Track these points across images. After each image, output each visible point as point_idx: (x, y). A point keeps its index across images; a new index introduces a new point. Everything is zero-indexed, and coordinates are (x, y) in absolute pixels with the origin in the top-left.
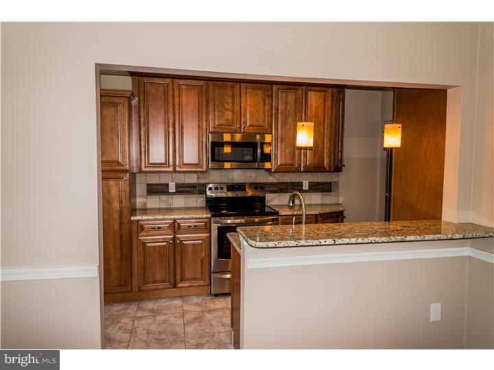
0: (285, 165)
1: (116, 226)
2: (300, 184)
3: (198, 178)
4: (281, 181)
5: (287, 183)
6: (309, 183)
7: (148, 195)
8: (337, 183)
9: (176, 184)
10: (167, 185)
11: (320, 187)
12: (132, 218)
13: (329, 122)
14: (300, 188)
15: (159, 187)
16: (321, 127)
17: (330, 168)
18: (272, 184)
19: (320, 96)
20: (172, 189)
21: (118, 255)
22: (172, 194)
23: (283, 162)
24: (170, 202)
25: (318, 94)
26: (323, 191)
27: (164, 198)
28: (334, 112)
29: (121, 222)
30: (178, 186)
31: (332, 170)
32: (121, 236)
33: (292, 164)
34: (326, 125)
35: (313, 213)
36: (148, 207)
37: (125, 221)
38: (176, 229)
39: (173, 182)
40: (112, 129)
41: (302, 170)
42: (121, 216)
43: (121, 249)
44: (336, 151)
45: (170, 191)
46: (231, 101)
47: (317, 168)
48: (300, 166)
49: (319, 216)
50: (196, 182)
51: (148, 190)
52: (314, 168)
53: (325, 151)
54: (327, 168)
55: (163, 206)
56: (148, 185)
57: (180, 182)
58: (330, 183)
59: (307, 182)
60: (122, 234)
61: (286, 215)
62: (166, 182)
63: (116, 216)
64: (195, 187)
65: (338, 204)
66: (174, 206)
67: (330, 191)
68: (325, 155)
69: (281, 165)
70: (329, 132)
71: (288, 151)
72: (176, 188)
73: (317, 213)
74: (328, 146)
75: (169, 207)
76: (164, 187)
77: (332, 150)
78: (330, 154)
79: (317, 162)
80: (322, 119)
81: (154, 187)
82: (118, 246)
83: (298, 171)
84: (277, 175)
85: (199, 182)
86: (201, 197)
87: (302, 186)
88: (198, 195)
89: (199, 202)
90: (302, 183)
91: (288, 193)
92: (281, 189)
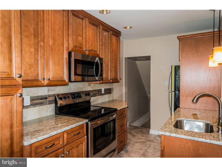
2: (100, 90)
3: (49, 91)
6: (104, 89)
11: (108, 91)
14: (100, 93)
22: (27, 107)
30: (32, 99)
33: (108, 78)
41: (111, 81)
45: (25, 105)
47: (116, 80)
50: (47, 94)
57: (34, 95)
58: (111, 89)
64: (46, 98)
67: (111, 93)
72: (31, 101)
84: (92, 86)
85: (49, 94)
86: (51, 107)
87: (102, 91)
88: (48, 105)
89: (49, 111)
90: (102, 89)
91: (96, 96)
92: (94, 94)
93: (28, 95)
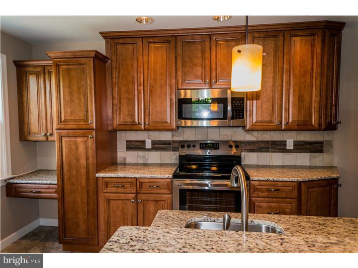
0: (262, 122)
1: (84, 182)
3: (173, 136)
4: (260, 139)
5: (267, 142)
7: (127, 151)
8: (330, 143)
9: (152, 141)
10: (144, 142)
11: (308, 146)
12: (97, 175)
13: (319, 71)
14: (282, 147)
15: (137, 143)
16: (308, 77)
17: (320, 125)
18: (249, 143)
19: (306, 42)
20: (148, 145)
21: (86, 209)
22: (149, 150)
23: (259, 119)
24: (147, 158)
25: (304, 39)
26: (311, 152)
27: (141, 153)
28: (326, 59)
29: (88, 178)
30: (154, 143)
31: (323, 127)
32: (88, 192)
33: (271, 122)
34: (314, 75)
35: (295, 179)
36: (127, 162)
37: (91, 177)
38: (138, 189)
39: (149, 139)
40: (79, 89)
41: (283, 128)
42: (88, 172)
43: (88, 204)
44: (329, 106)
45: (147, 147)
46: (200, 55)
47: (302, 126)
48: (281, 123)
49: (303, 184)
50: (171, 139)
51: (127, 145)
52: (298, 125)
53: (313, 105)
54: (316, 126)
55: (140, 161)
56: (127, 141)
57: (156, 139)
58: (322, 143)
59: (292, 141)
60: (89, 189)
61: (259, 181)
62: (144, 139)
63: (83, 171)
64: (170, 144)
65: (331, 168)
66: (150, 162)
67: (321, 151)
68: (313, 110)
69: (257, 122)
70: (319, 82)
71: (264, 106)
72: (152, 145)
73: (300, 179)
74: (318, 99)
75: (146, 162)
76: (141, 144)
77: (323, 104)
78: (320, 108)
79: (302, 118)
80: (309, 68)
81: (133, 143)
82: (85, 201)
83: (278, 129)
84: (255, 133)
85: (174, 139)
86: (175, 154)
87: (286, 145)
88: (172, 152)
89: (173, 158)
90: (286, 141)
91: (268, 152)
92: (260, 148)
93: (150, 139)
